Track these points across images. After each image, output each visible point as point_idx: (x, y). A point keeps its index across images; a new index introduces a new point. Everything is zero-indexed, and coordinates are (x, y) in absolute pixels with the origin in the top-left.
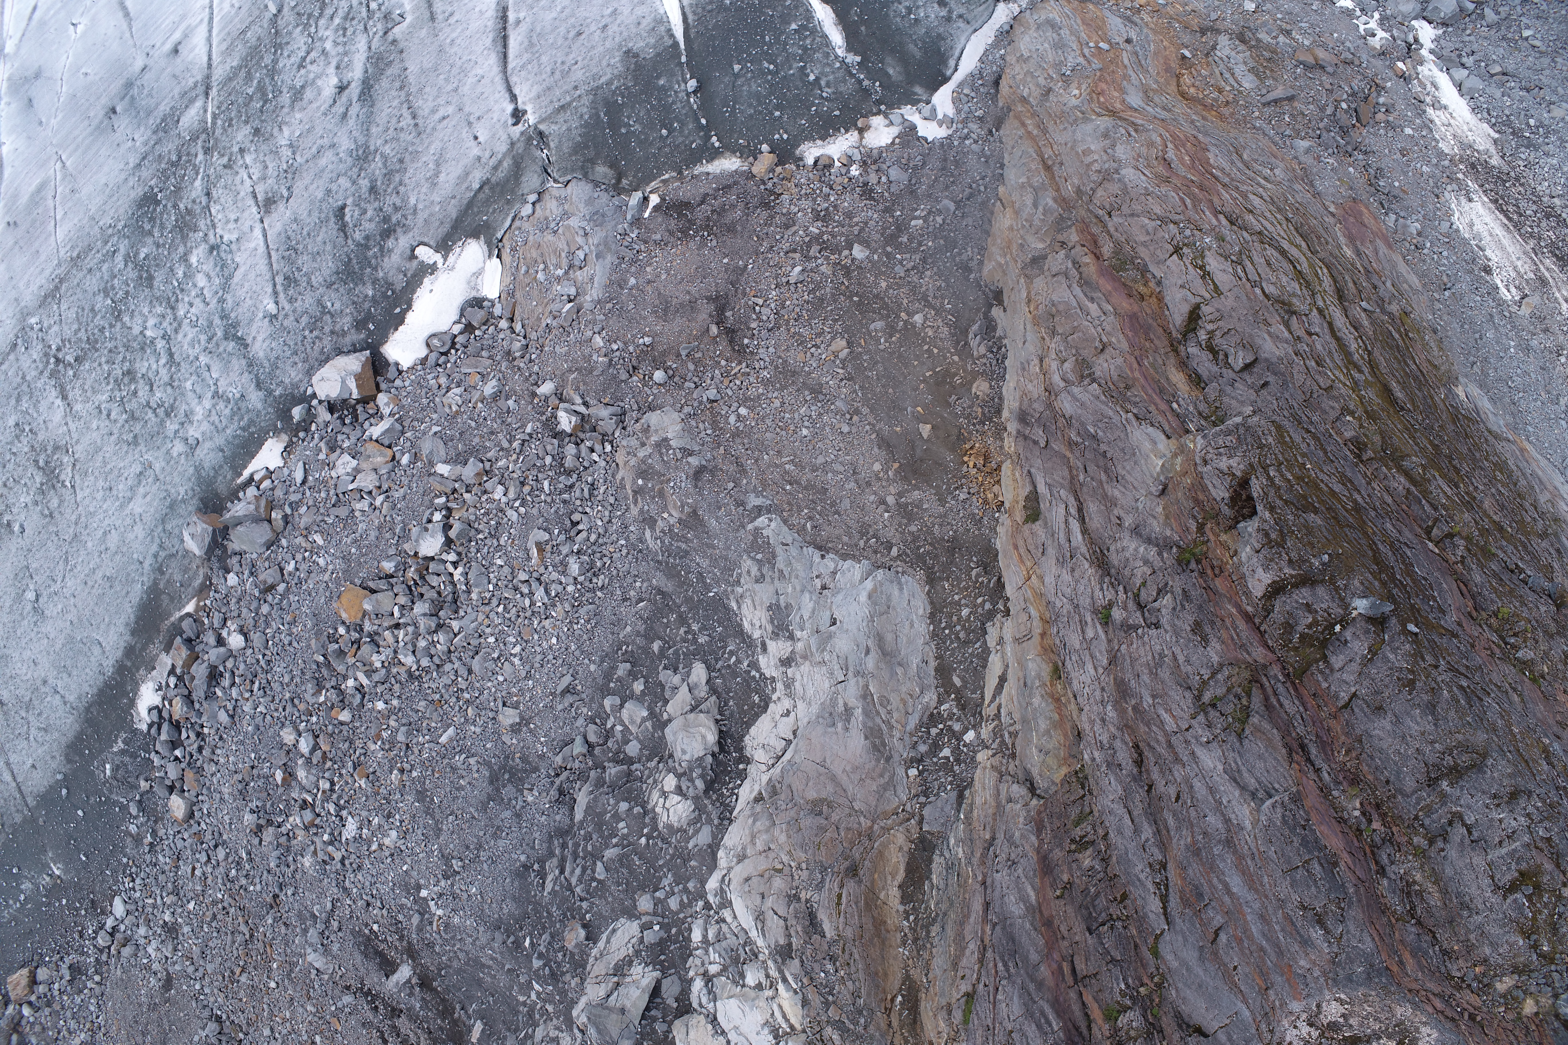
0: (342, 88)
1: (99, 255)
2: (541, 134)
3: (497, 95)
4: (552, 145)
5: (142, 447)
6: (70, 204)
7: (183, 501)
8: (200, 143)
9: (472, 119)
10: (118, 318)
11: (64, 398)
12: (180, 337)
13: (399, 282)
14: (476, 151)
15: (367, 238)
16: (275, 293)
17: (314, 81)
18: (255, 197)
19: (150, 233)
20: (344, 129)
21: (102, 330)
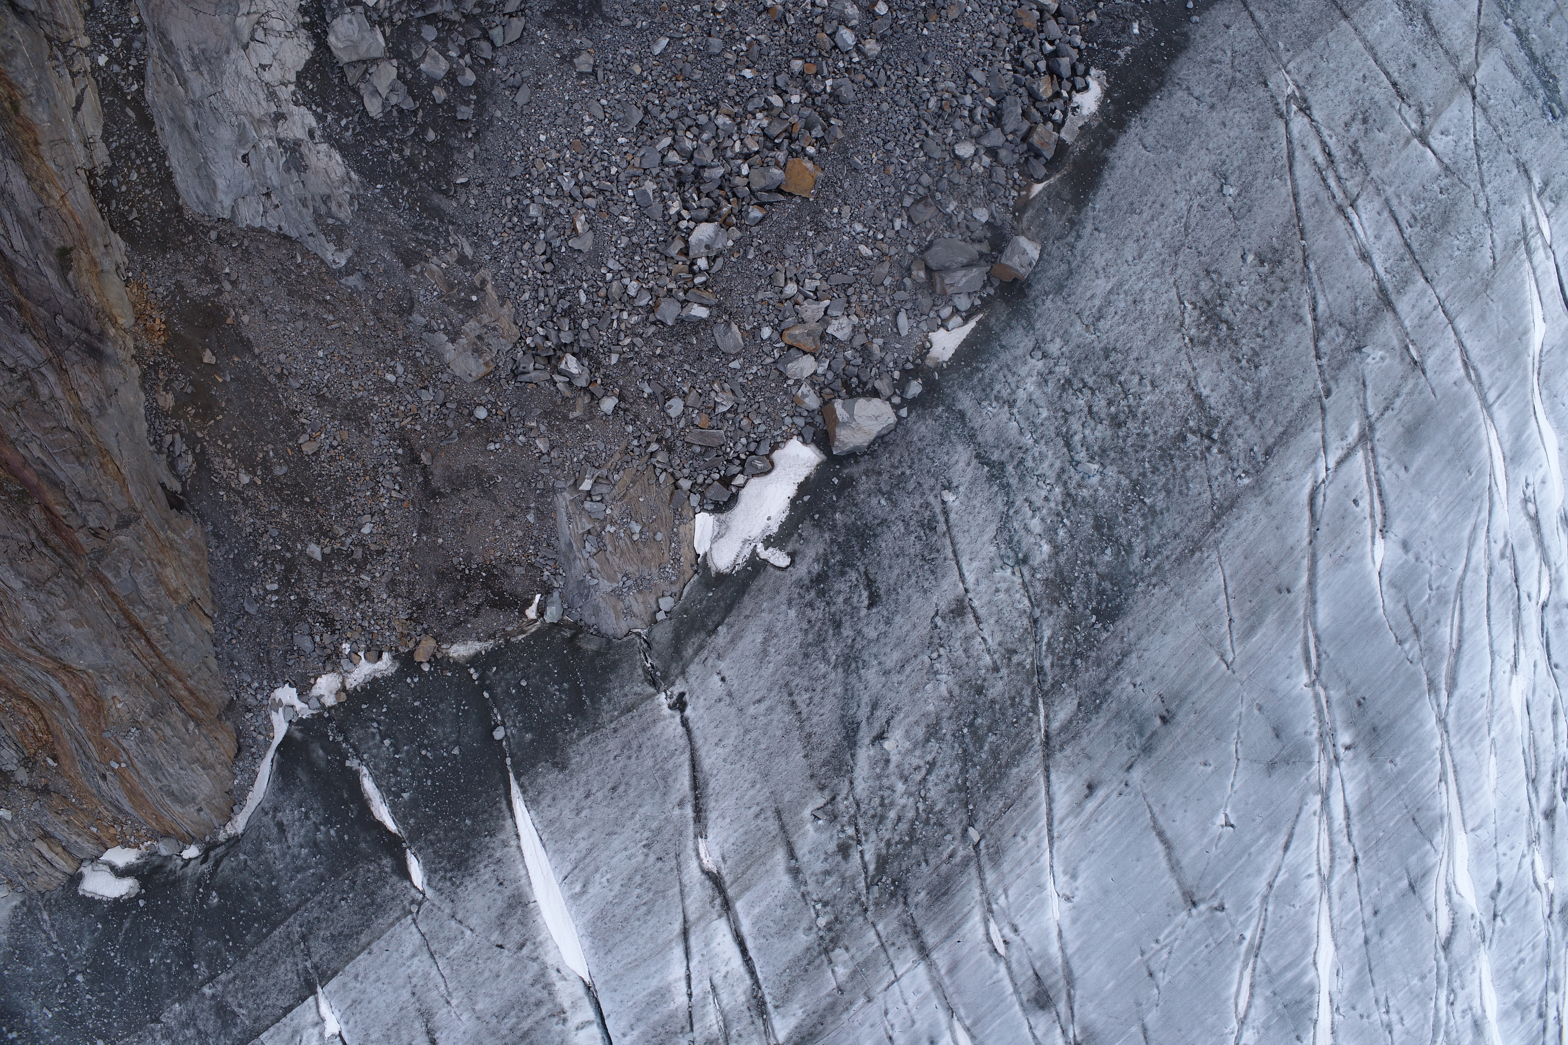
0: (880, 737)
1: (1165, 553)
2: (654, 683)
3: (700, 724)
4: (640, 671)
5: (1098, 346)
6: (1209, 612)
7: (1047, 294)
8: (1050, 680)
9: (728, 700)
10: (1135, 483)
11: (1198, 397)
12: (1058, 464)
13: (806, 529)
14: (722, 665)
15: (843, 573)
16: (946, 513)
17: (915, 746)
18: (977, 619)
19: (1102, 577)
20: (874, 691)
21: (1155, 470)
